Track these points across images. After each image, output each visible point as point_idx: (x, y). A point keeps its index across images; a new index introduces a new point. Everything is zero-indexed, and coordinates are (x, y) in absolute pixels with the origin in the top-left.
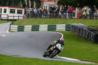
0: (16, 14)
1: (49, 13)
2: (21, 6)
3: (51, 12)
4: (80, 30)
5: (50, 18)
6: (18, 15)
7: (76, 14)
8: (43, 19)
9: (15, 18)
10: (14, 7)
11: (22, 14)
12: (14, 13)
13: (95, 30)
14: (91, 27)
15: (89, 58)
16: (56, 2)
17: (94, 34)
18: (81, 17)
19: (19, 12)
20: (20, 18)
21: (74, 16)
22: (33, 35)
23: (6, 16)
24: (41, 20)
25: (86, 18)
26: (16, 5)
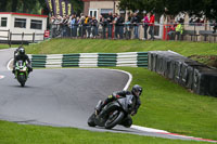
0: (28, 30)
1: (100, 27)
2: (40, 11)
3: (105, 25)
4: (169, 64)
5: (104, 37)
6: (34, 31)
7: (161, 29)
8: (87, 41)
9: (26, 38)
10: (24, 13)
11: (40, 28)
12: (24, 26)
13: (203, 66)
14: (194, 59)
15: (190, 128)
16: (117, 4)
17: (200, 74)
18: (171, 35)
19: (35, 25)
20: (37, 38)
21: (157, 33)
22: (66, 76)
23: (6, 34)
24: (84, 42)
25: (182, 39)
26: (28, 10)
